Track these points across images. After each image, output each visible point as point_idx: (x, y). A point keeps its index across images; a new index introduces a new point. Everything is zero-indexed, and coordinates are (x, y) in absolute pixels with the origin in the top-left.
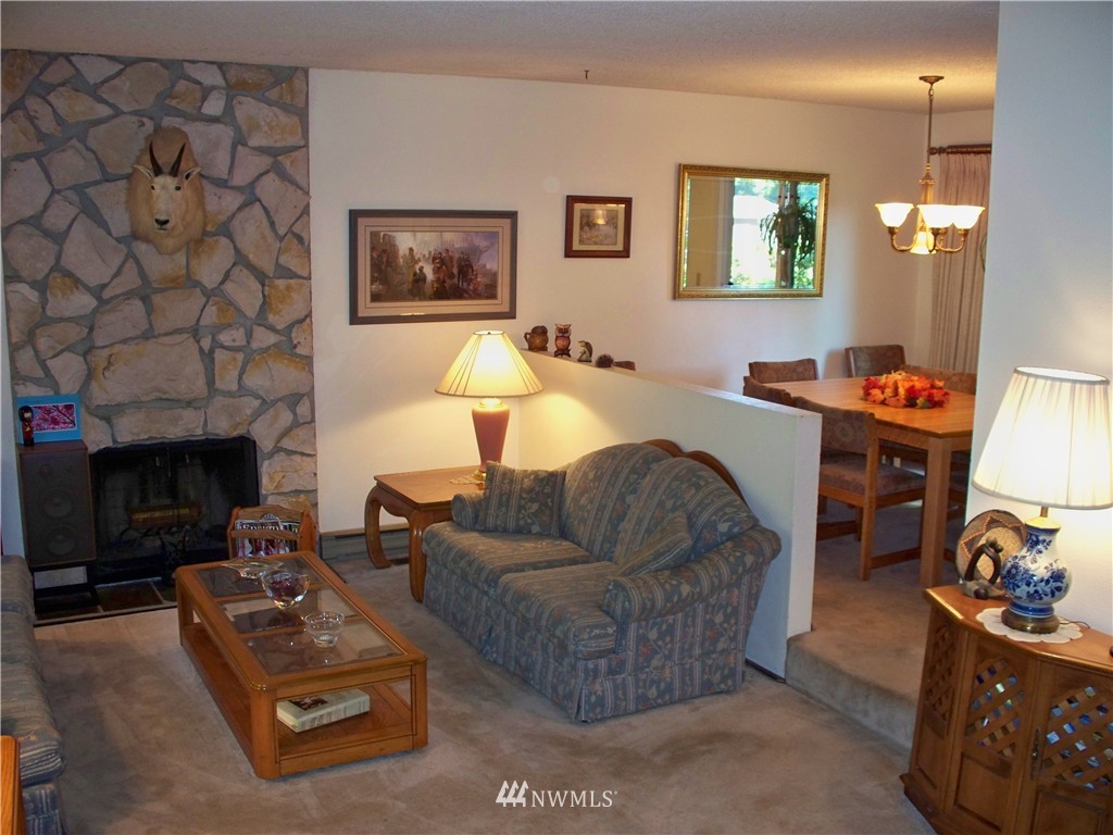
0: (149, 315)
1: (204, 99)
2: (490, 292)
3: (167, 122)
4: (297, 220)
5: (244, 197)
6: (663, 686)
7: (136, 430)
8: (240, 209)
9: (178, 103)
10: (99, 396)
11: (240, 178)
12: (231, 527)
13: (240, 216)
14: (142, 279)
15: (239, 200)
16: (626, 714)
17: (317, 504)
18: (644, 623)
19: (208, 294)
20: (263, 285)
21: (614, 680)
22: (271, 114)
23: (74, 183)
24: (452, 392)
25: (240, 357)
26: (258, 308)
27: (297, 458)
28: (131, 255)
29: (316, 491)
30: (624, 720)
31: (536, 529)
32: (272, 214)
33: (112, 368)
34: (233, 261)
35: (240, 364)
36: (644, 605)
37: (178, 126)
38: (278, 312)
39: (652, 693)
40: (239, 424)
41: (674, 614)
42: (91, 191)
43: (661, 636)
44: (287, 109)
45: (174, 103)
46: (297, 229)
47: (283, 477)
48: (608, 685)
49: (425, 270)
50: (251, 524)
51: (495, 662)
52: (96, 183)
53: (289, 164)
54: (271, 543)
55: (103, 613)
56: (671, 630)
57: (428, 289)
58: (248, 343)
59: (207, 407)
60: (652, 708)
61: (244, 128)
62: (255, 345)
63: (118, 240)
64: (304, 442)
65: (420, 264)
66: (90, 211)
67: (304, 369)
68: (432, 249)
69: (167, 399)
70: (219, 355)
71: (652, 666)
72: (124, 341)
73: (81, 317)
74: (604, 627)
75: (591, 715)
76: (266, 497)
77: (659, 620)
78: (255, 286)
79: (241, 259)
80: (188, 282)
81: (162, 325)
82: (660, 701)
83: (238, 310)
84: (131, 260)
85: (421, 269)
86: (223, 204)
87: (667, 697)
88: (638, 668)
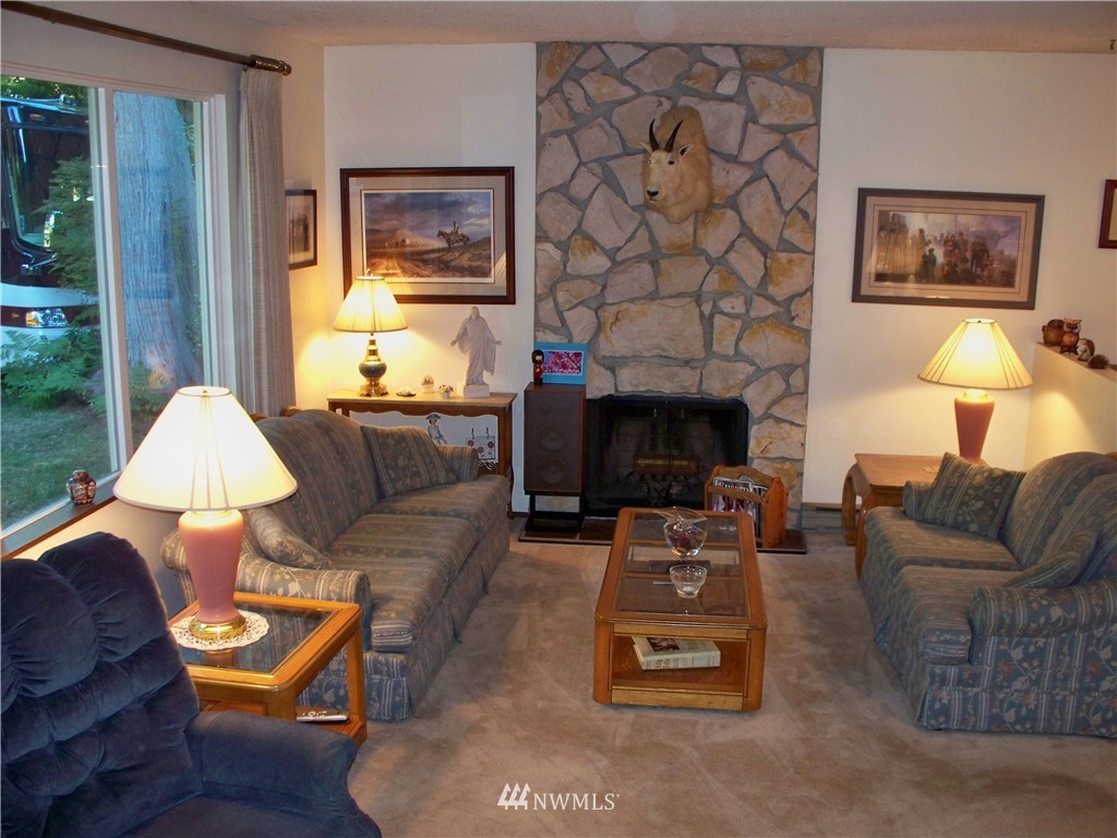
0: (656, 278)
1: (720, 79)
2: (1008, 280)
3: (683, 101)
4: (804, 196)
5: (752, 172)
6: (1024, 711)
7: (635, 382)
8: (747, 183)
9: (694, 84)
10: (605, 348)
11: (749, 155)
12: (709, 481)
13: (748, 190)
14: (652, 246)
15: (745, 175)
16: (974, 731)
17: (802, 474)
18: (1006, 640)
19: (711, 262)
20: (766, 258)
21: (965, 693)
22: (782, 94)
23: (597, 156)
24: (928, 378)
25: (738, 323)
26: (759, 280)
27: (786, 426)
28: (644, 223)
29: (802, 460)
30: (971, 737)
31: (973, 527)
32: (778, 189)
33: (618, 324)
34: (738, 232)
35: (737, 331)
36: (1002, 620)
37: (692, 105)
38: (777, 284)
39: (1010, 716)
40: (732, 387)
41: (1046, 637)
42: (612, 164)
43: (1028, 657)
44: (799, 88)
45: (690, 83)
46: (802, 205)
47: (771, 443)
48: (957, 696)
49: (935, 253)
50: (726, 482)
51: (884, 652)
52: (617, 156)
53: (798, 141)
54: (741, 502)
55: (577, 540)
56: (1040, 653)
57: (938, 273)
58: (748, 311)
59: (703, 367)
60: (1006, 732)
61: (757, 107)
62: (753, 314)
63: (633, 208)
64: (794, 411)
65: (931, 246)
66: (610, 182)
67: (800, 341)
68: (944, 231)
69: (666, 357)
70: (718, 320)
71: (1013, 688)
72: (632, 301)
73: (597, 276)
74: (957, 633)
75: (933, 722)
76: (752, 459)
77: (1026, 639)
78: (758, 258)
79: (746, 232)
80: (693, 250)
81: (666, 288)
82: (1018, 727)
83: (740, 279)
84: (643, 227)
85: (931, 251)
86: (731, 179)
87: (1028, 726)
88: (994, 687)
